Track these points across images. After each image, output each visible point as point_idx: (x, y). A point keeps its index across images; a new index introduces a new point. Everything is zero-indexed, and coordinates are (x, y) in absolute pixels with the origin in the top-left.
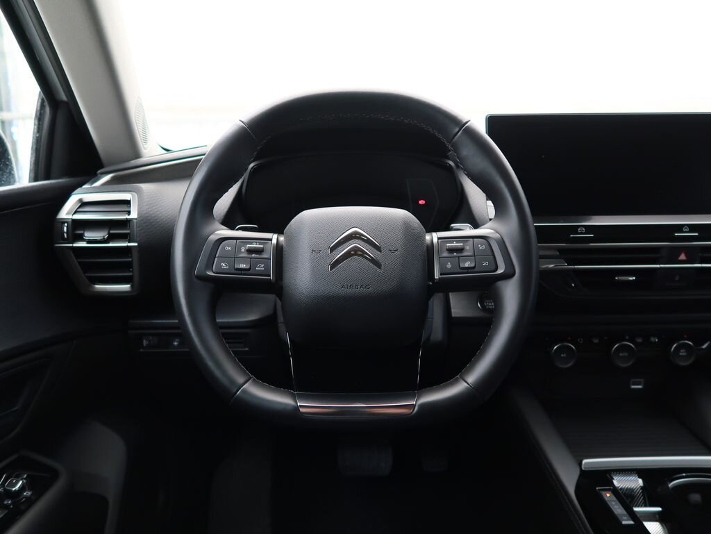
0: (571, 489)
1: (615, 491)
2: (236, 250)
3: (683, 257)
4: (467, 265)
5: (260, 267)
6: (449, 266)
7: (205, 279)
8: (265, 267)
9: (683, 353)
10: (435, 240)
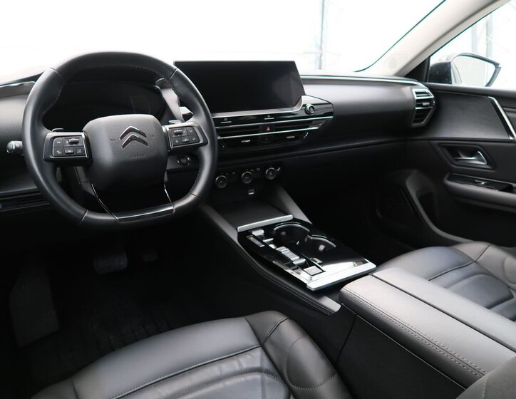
0: (236, 241)
1: (254, 237)
2: (63, 143)
3: (268, 129)
4: (185, 140)
5: (79, 151)
6: (177, 142)
7: (48, 160)
8: (82, 150)
9: (271, 174)
10: (168, 129)
